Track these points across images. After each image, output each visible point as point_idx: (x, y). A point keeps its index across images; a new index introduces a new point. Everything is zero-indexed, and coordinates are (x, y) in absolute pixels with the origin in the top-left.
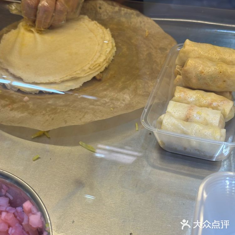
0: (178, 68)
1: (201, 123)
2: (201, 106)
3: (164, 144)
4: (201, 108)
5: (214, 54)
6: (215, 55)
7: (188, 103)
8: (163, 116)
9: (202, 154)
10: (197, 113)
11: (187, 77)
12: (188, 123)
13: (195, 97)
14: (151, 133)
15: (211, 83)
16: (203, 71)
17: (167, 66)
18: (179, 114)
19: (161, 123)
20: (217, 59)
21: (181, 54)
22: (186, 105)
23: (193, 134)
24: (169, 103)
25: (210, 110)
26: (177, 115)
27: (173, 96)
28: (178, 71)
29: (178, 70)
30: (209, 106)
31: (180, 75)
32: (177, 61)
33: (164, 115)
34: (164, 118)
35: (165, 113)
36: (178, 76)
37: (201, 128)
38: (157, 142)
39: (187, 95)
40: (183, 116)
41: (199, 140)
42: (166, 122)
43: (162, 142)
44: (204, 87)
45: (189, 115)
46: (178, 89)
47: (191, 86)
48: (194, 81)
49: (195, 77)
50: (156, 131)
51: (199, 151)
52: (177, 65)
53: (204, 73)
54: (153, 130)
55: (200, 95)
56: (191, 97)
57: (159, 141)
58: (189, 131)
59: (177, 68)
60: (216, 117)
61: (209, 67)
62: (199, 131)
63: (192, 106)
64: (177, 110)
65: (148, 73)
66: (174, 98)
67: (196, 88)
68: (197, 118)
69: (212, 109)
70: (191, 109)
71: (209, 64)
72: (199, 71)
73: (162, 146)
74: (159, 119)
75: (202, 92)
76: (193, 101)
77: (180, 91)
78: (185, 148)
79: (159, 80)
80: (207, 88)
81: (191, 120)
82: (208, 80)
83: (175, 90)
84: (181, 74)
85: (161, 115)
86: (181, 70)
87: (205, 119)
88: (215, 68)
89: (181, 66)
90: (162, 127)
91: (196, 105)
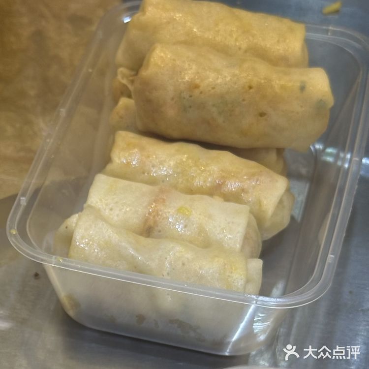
0: (122, 76)
1: (191, 242)
2: (191, 191)
3: (76, 305)
4: (189, 197)
5: (231, 35)
6: (235, 36)
7: (152, 182)
8: (74, 219)
9: (192, 334)
10: (179, 211)
11: (149, 101)
12: (149, 240)
13: (172, 163)
14: (39, 274)
15: (220, 120)
16: (197, 81)
17: (90, 70)
18: (125, 213)
19: (68, 239)
20: (240, 49)
21: (133, 33)
22: (146, 188)
23: (165, 273)
24: (93, 179)
25: (217, 201)
26: (118, 215)
27: (108, 160)
28: (124, 85)
29: (124, 81)
30: (215, 191)
31: (130, 96)
32: (120, 56)
33: (77, 215)
34: (76, 224)
35: (81, 209)
36: (124, 101)
37: (189, 255)
38: (58, 301)
39: (149, 157)
40: (135, 220)
41: (182, 289)
42: (83, 238)
43: (70, 297)
44: (200, 134)
45: (154, 217)
46: (124, 137)
47: (163, 128)
48: (171, 112)
49: (173, 99)
50: (52, 265)
51: (181, 324)
52: (121, 66)
53: (201, 88)
54: (42, 260)
55: (188, 158)
56: (162, 163)
57: (62, 294)
58: (153, 265)
59: (119, 77)
60: (233, 223)
61: (217, 71)
62: (183, 264)
63: (162, 191)
64: (117, 202)
65: (32, 93)
66: (110, 167)
67: (175, 134)
68: (179, 228)
69: (223, 200)
70: (159, 199)
71: (218, 62)
72: (184, 83)
73: (71, 313)
74: (62, 228)
75: (194, 150)
76: (166, 176)
77: (129, 146)
78: (141, 318)
79: (63, 111)
80: (208, 138)
81: (160, 231)
82: (214, 109)
83: (114, 142)
84: (133, 94)
85: (68, 216)
86: (132, 82)
87: (201, 230)
88: (234, 75)
89: (132, 69)
90: (72, 253)
91: (175, 187)
